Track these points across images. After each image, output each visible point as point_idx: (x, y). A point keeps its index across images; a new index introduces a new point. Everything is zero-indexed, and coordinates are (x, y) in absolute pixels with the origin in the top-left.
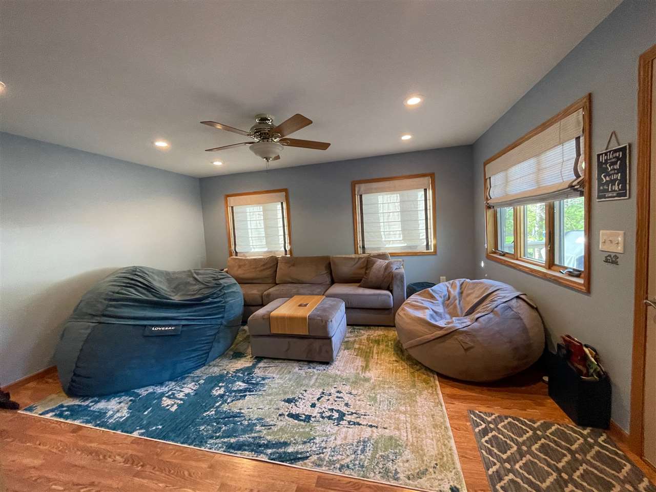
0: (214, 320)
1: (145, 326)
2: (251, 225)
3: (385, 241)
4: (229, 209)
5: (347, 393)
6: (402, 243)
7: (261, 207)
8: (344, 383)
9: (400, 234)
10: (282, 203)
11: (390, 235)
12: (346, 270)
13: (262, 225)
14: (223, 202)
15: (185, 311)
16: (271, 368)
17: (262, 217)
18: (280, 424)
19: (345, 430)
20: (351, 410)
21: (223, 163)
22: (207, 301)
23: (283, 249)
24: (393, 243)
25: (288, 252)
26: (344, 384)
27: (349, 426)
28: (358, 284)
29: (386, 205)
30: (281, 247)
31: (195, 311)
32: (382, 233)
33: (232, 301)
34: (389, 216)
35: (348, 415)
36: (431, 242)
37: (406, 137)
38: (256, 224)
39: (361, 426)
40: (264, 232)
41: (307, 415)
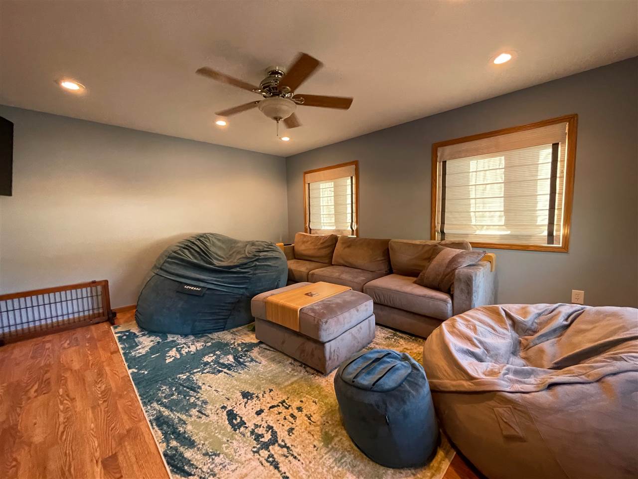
0: (237, 289)
1: (181, 283)
2: (323, 202)
3: (475, 225)
4: (307, 186)
5: (306, 415)
6: (504, 230)
7: (333, 183)
8: (317, 400)
9: (500, 216)
10: (352, 178)
11: (483, 217)
12: (403, 258)
13: (333, 201)
14: (302, 179)
15: (217, 276)
16: (268, 352)
17: (333, 193)
18: (213, 417)
19: (255, 463)
20: (287, 441)
21: (291, 138)
22: (235, 270)
23: (349, 228)
24: (487, 229)
25: (355, 232)
26: (315, 402)
27: (264, 462)
28: (415, 279)
29: (482, 173)
30: (348, 227)
31: (223, 278)
32: (472, 214)
33: (259, 274)
34: (485, 189)
35: (279, 445)
36: (559, 230)
37: (503, 58)
38: (328, 200)
39: (276, 471)
40: (333, 210)
41: (243, 421)
